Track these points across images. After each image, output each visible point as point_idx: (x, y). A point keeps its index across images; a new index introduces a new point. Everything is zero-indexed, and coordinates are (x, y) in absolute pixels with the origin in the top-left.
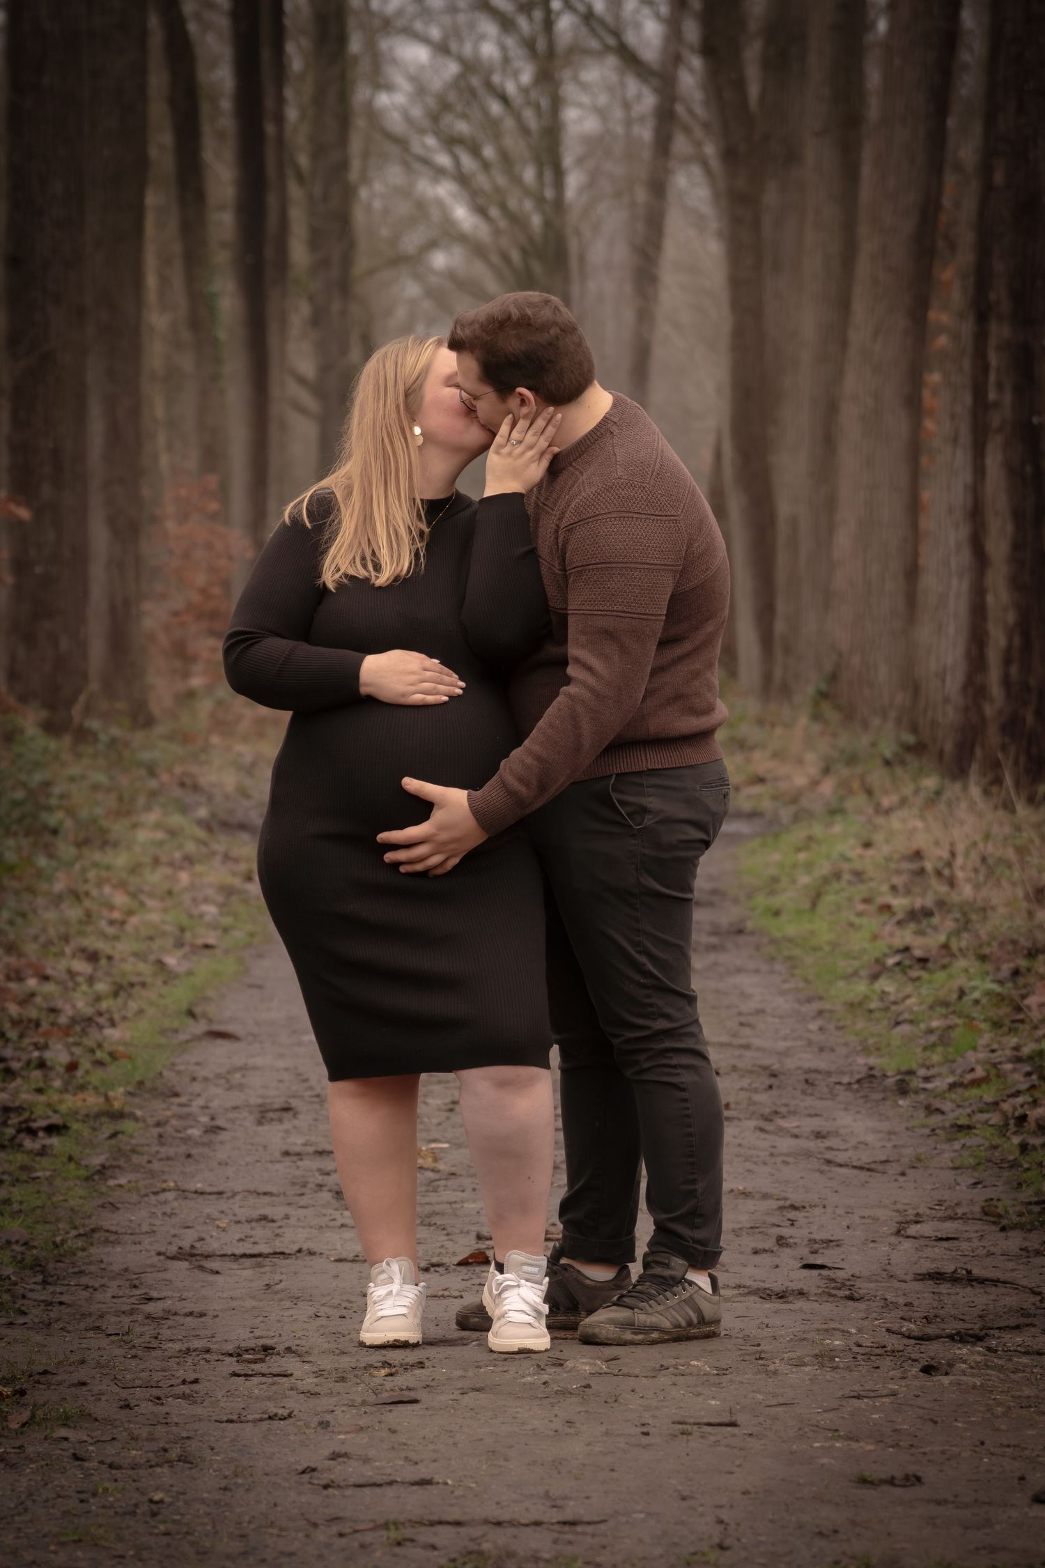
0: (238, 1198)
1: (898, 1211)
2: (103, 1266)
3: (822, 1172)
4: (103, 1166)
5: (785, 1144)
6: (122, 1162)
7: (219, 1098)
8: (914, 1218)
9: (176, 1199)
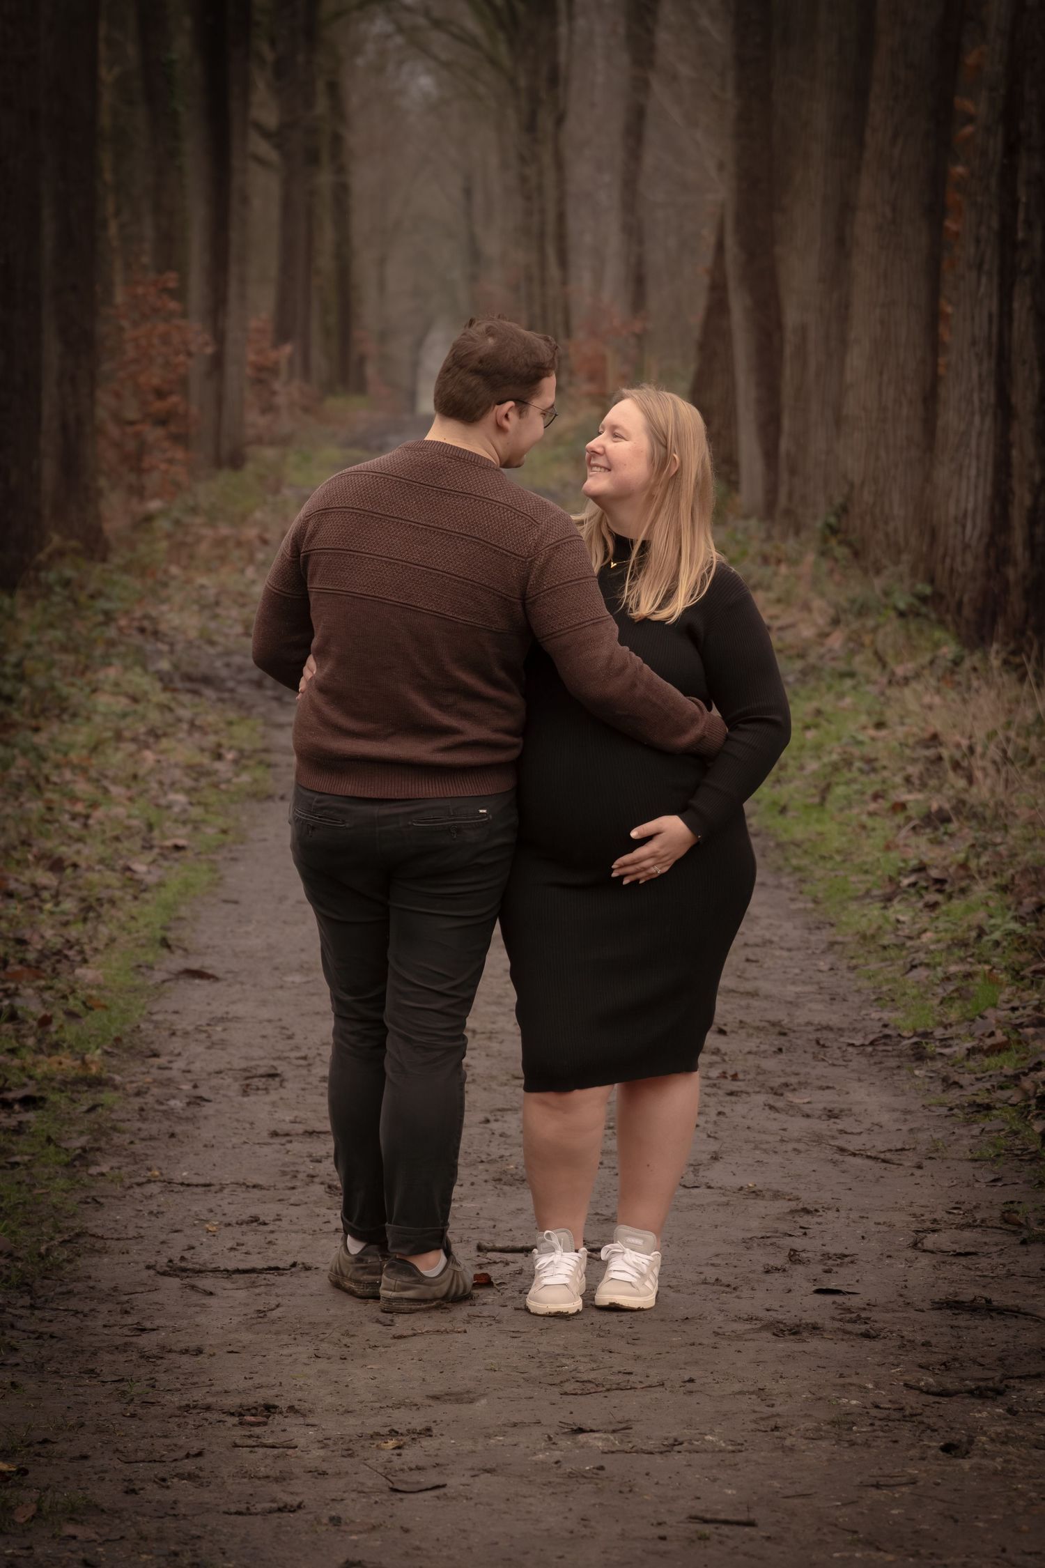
0: (226, 1191)
1: (914, 1215)
2: (91, 1283)
3: (835, 1163)
4: (84, 1149)
5: (797, 1126)
6: (102, 1144)
7: (200, 1058)
8: (931, 1226)
9: (162, 1192)
